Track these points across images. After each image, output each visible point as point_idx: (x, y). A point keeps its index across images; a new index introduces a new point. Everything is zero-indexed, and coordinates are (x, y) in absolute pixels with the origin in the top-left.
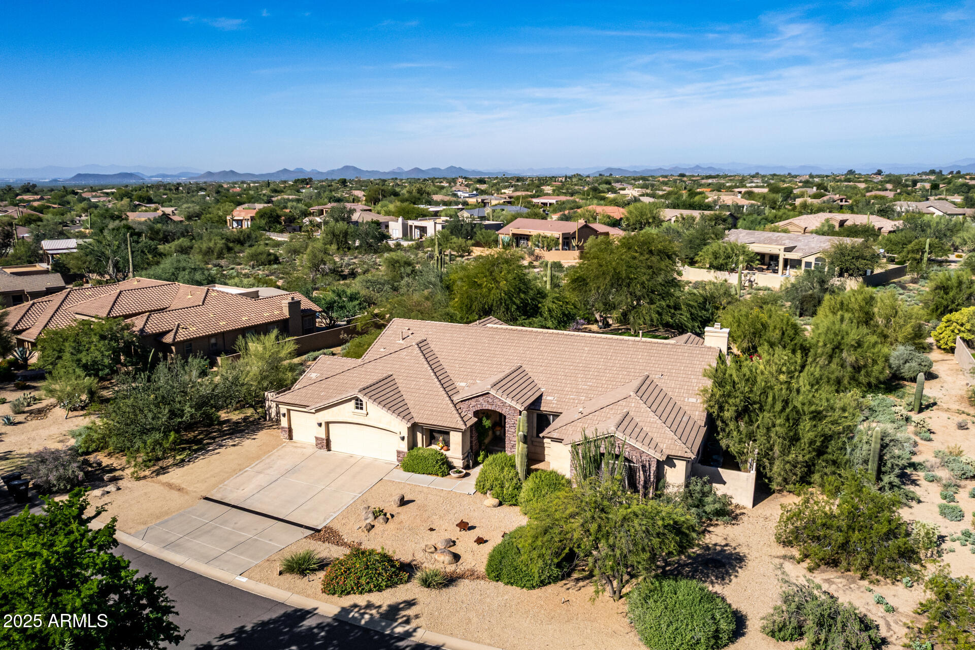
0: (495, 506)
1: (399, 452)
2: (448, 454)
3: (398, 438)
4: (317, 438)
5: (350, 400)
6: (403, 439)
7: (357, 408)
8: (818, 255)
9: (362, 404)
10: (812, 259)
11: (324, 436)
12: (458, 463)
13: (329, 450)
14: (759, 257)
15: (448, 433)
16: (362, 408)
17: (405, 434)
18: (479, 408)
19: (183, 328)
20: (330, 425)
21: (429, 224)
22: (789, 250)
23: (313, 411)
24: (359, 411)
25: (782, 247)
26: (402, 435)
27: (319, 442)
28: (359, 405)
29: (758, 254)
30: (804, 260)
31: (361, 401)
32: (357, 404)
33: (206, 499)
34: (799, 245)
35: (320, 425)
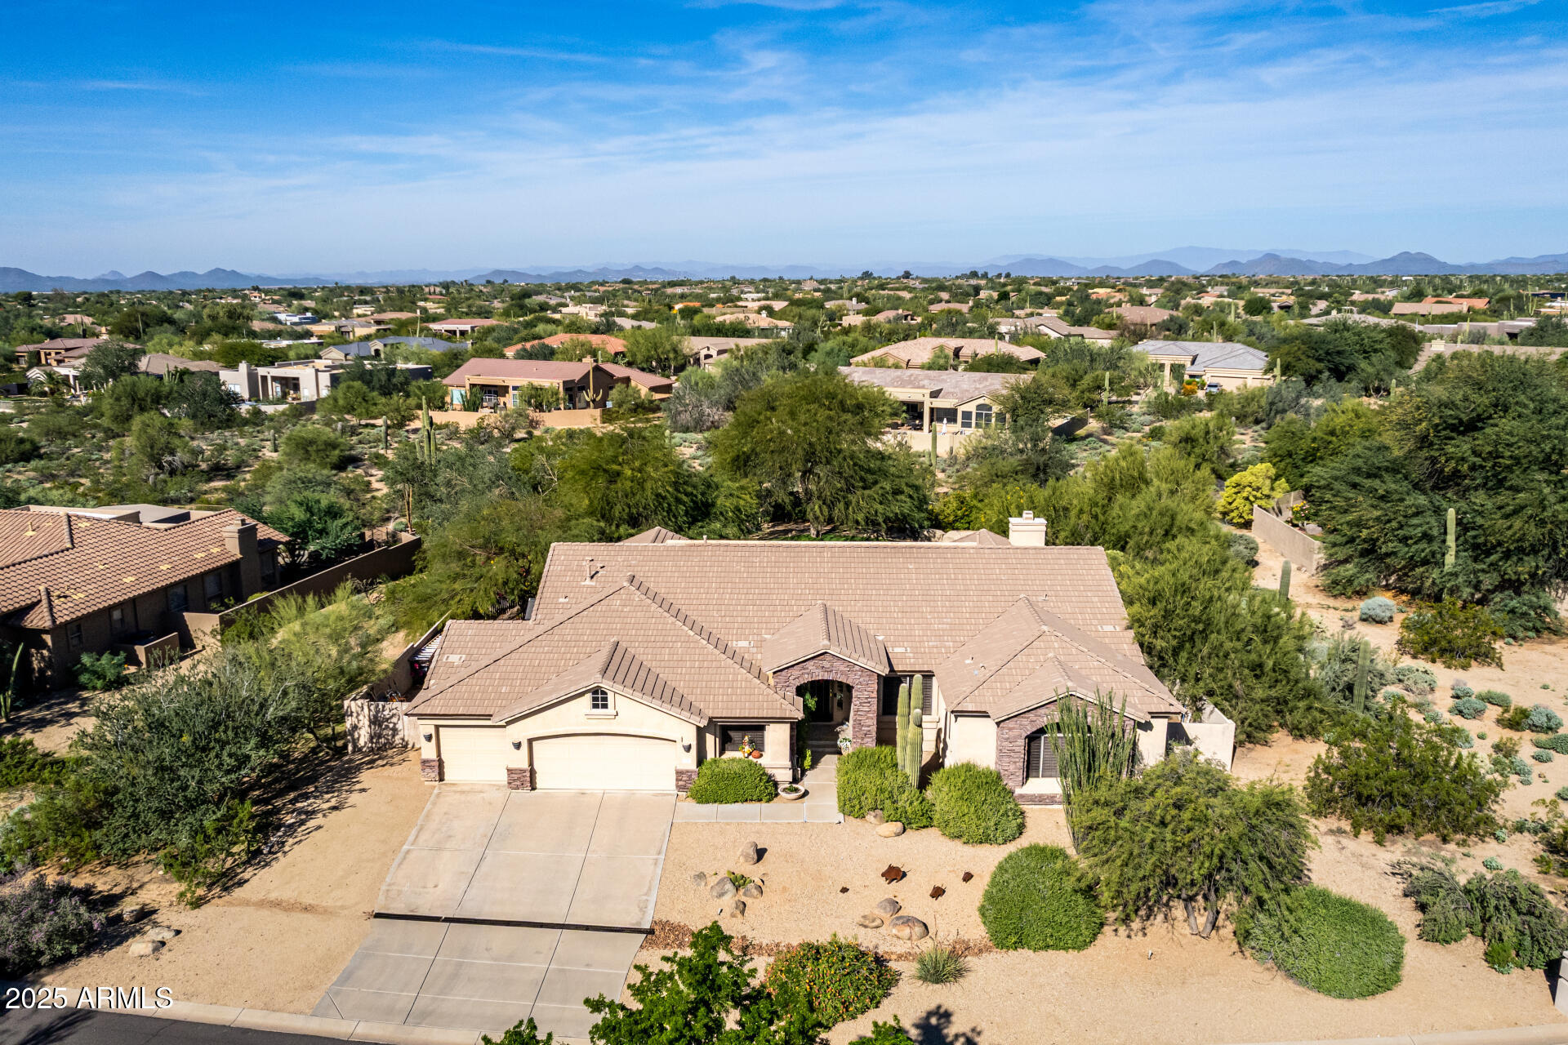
0: (898, 835)
1: (679, 773)
2: (763, 761)
3: (679, 747)
4: (510, 771)
5: (582, 694)
6: (688, 749)
7: (595, 706)
8: (981, 401)
9: (605, 699)
10: (971, 407)
11: (525, 765)
12: (784, 775)
13: (533, 788)
14: (905, 408)
15: (761, 728)
16: (605, 706)
17: (691, 738)
18: (806, 679)
19: (59, 597)
20: (534, 743)
21: (303, 373)
22: (935, 394)
23: (503, 723)
24: (600, 711)
25: (927, 392)
26: (686, 743)
27: (516, 777)
28: (599, 698)
29: (904, 403)
30: (960, 410)
31: (604, 693)
32: (595, 699)
33: (378, 916)
34: (946, 387)
35: (518, 746)
